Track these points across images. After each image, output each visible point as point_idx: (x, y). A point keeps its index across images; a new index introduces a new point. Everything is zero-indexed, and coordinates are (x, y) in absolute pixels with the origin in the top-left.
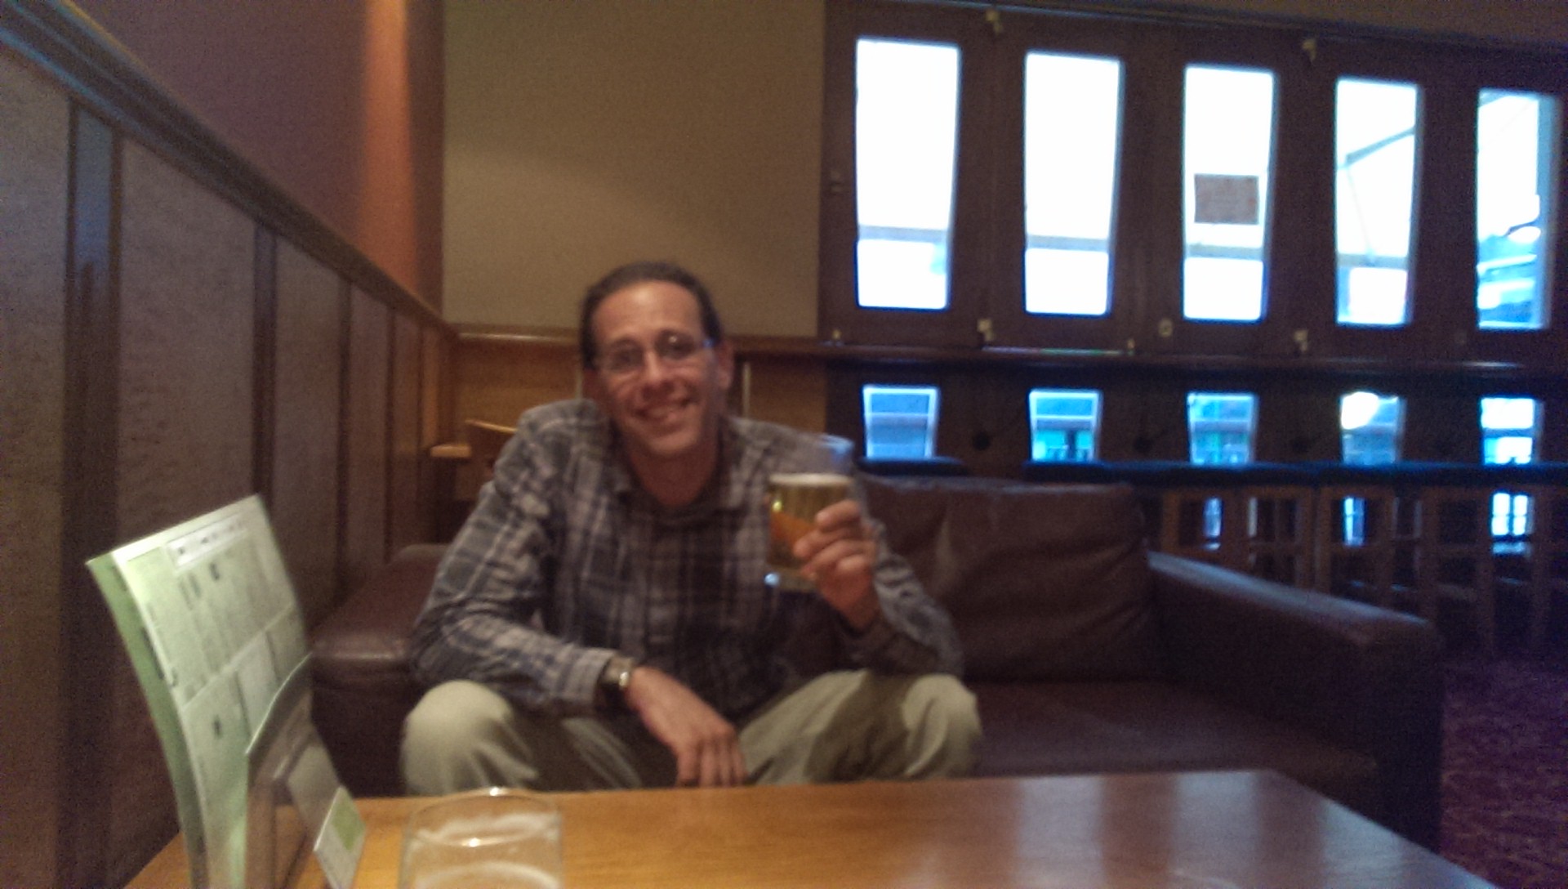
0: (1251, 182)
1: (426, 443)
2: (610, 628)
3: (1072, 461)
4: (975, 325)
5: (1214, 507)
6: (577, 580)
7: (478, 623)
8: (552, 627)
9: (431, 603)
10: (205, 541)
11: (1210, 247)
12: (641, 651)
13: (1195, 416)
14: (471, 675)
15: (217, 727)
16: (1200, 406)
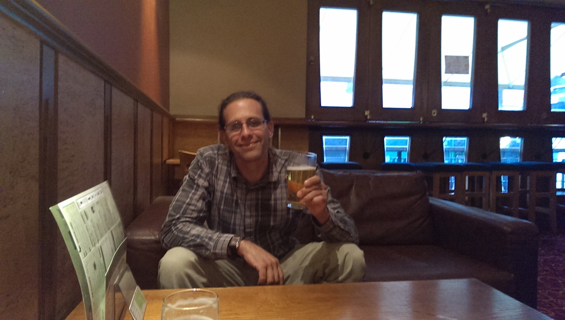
0: (467, 58)
1: (164, 159)
2: (232, 227)
3: (399, 163)
4: (364, 113)
5: (452, 179)
6: (219, 209)
7: (184, 225)
8: (211, 227)
9: (167, 219)
10: (89, 199)
11: (451, 82)
12: (243, 235)
13: (445, 145)
14: (182, 244)
15: (95, 266)
16: (447, 142)
